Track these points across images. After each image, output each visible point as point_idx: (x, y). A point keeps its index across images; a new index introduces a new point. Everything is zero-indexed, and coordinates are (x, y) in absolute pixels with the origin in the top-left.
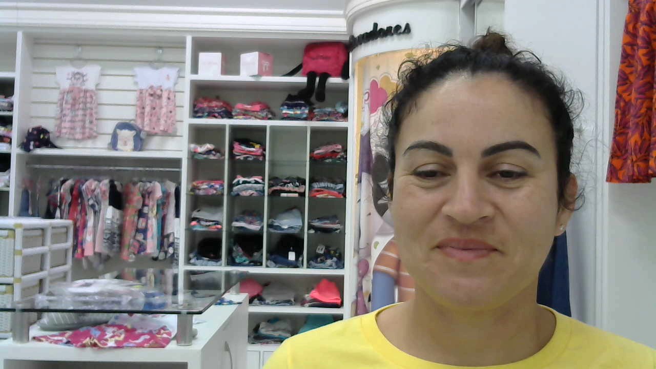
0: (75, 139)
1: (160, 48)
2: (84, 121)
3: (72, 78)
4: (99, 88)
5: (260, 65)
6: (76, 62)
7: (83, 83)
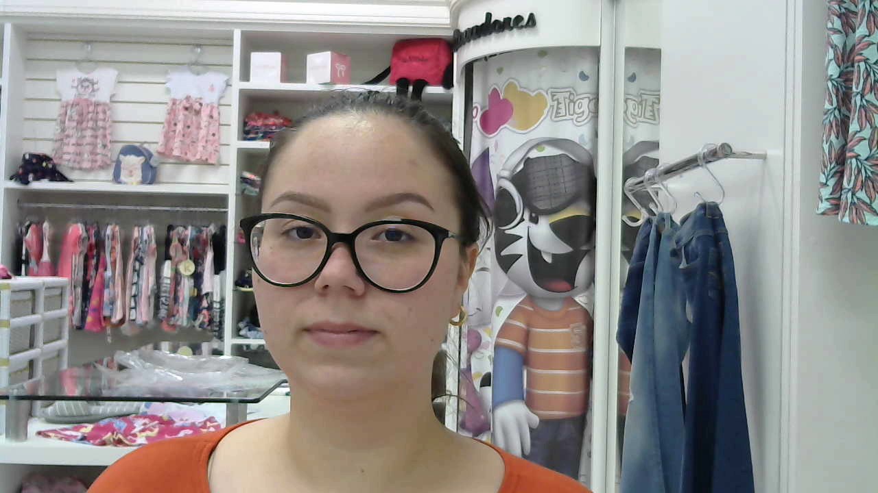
0: (81, 169)
1: (199, 45)
2: (94, 145)
3: (78, 86)
4: (115, 99)
5: (333, 70)
6: (85, 64)
7: (93, 94)
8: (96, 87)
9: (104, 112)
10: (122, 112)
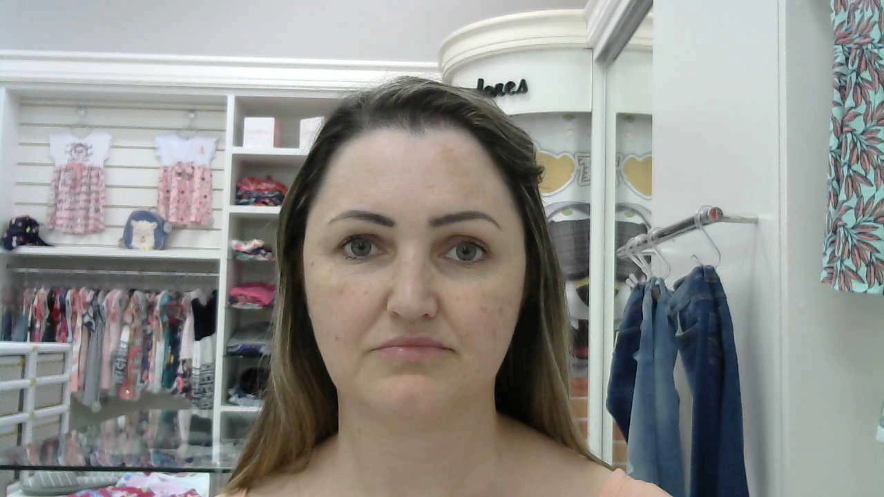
0: (74, 234)
1: (192, 111)
2: (87, 210)
3: (71, 151)
4: (108, 164)
6: (78, 130)
7: (86, 158)
8: (89, 151)
9: (98, 176)
10: (116, 177)
